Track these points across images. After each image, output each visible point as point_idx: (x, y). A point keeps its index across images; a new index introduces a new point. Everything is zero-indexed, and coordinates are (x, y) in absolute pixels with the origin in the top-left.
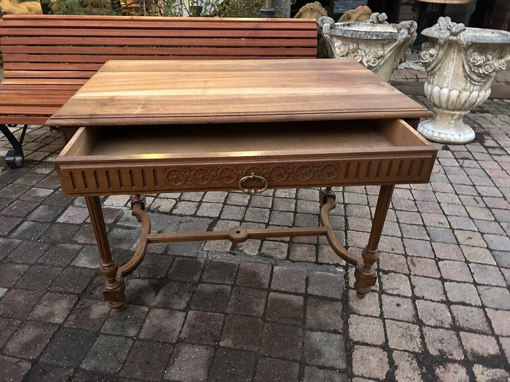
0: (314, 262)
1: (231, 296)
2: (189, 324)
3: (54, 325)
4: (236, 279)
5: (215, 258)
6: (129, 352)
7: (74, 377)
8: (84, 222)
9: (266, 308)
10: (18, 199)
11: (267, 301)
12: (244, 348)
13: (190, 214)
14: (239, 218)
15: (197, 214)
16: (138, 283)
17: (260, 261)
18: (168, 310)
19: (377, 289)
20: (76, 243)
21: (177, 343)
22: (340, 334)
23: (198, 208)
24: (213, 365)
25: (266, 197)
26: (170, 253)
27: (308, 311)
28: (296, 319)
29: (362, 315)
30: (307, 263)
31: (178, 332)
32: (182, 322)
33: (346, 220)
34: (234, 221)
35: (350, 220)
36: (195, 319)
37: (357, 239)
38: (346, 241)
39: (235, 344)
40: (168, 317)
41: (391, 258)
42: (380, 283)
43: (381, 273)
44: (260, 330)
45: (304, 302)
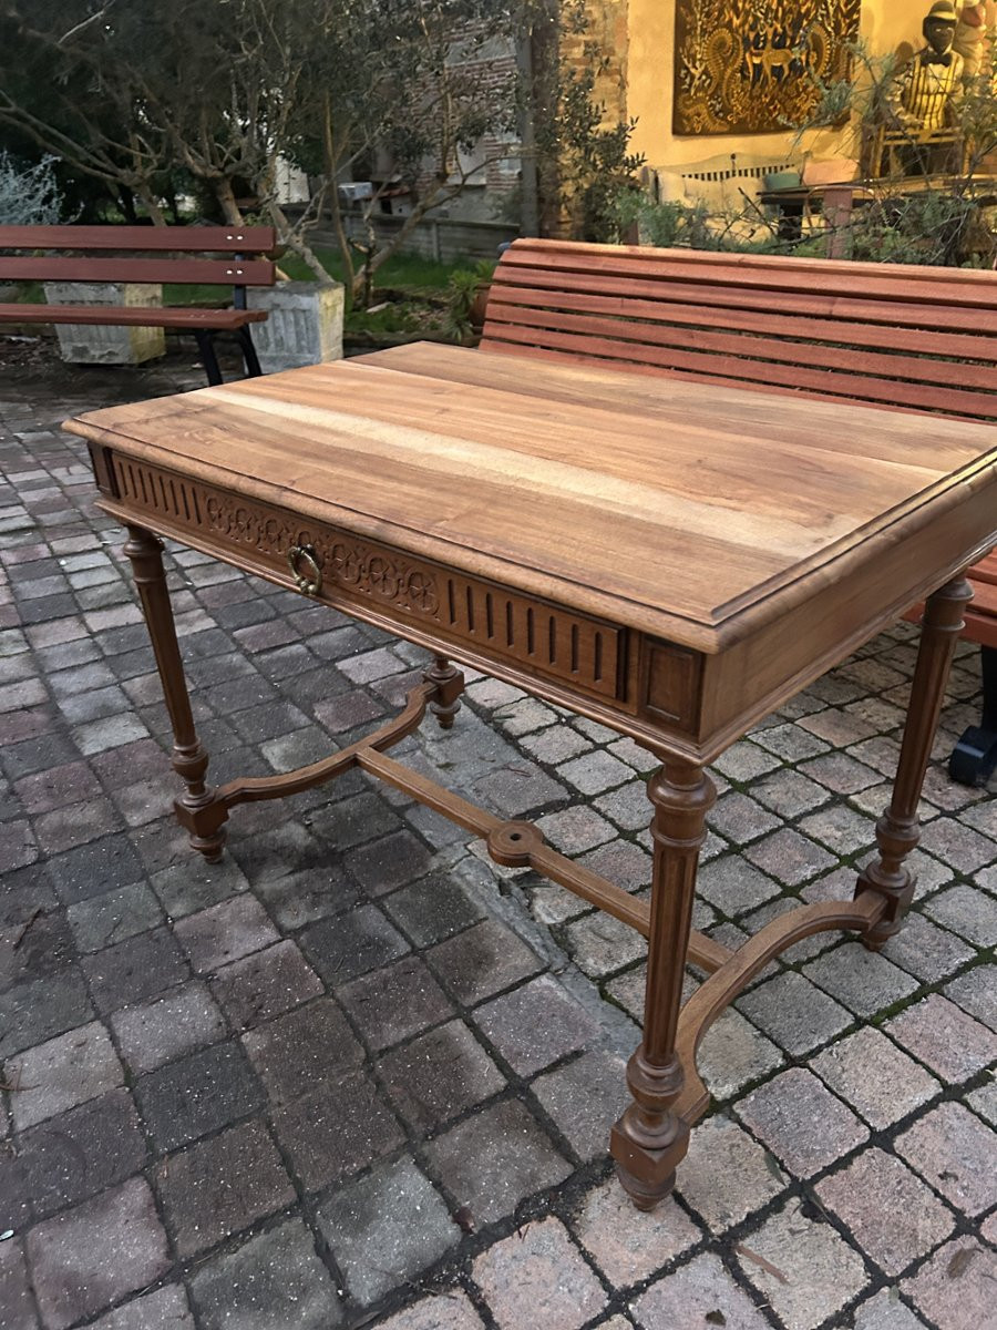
1: (386, 966)
2: (256, 962)
3: (123, 821)
4: (440, 941)
5: (462, 876)
6: (136, 935)
7: (46, 916)
8: (366, 686)
9: (407, 1041)
11: (429, 1029)
12: (264, 1078)
13: (545, 760)
14: (630, 825)
15: (557, 769)
16: (295, 834)
17: (532, 941)
18: (265, 914)
19: (715, 1226)
20: (310, 713)
21: (200, 977)
22: (463, 1230)
23: (577, 756)
24: (184, 1059)
25: (766, 814)
26: (409, 815)
27: (476, 1120)
28: (427, 1113)
29: (579, 1245)
30: (630, 1022)
31: (225, 961)
32: (253, 948)
33: (915, 998)
34: (608, 825)
35: (927, 1006)
36: (276, 962)
37: (865, 1066)
38: (820, 1049)
39: (261, 1057)
40: (248, 925)
41: (900, 1192)
42: (755, 1221)
43: (795, 1201)
44: (334, 1072)
45: (495, 1095)
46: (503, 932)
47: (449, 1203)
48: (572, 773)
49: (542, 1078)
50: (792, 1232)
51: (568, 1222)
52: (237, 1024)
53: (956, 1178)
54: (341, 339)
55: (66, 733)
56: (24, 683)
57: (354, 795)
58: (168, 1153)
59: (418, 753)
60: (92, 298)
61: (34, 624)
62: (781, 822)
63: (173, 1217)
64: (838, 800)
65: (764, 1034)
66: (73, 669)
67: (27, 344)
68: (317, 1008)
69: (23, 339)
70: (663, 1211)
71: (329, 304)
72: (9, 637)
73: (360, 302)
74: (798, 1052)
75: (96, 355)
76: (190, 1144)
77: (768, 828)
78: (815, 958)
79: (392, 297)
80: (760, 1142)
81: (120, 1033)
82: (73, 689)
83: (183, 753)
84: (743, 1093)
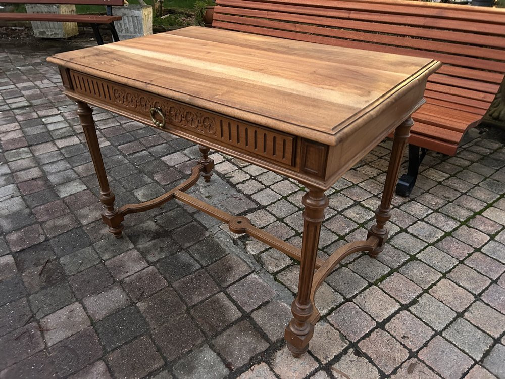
0: (293, 293)
1: (190, 274)
2: (140, 275)
3: (80, 223)
4: (212, 263)
5: (219, 238)
6: (90, 268)
7: (51, 262)
8: (174, 167)
9: (202, 302)
10: (159, 134)
11: (210, 297)
12: (147, 320)
13: (247, 193)
14: (281, 216)
15: (252, 196)
16: (151, 225)
17: (248, 261)
18: (142, 256)
19: (323, 361)
20: (152, 178)
21: (117, 282)
22: (230, 370)
23: (259, 191)
24: (115, 314)
25: (331, 210)
26: (196, 216)
27: (231, 329)
28: (212, 328)
29: (274, 372)
30: (286, 289)
31: (127, 276)
32: (138, 270)
33: (389, 274)
34: (272, 216)
35: (393, 277)
36: (148, 274)
37: (373, 300)
38: (357, 295)
39: (145, 311)
40: (135, 261)
41: (388, 344)
42: (337, 358)
43: (351, 350)
44: (175, 315)
45: (238, 319)
46: (236, 258)
47: (224, 361)
48: (258, 197)
49: (255, 312)
50: (351, 361)
51: (269, 364)
52: (134, 300)
53: (408, 338)
54: (152, 29)
55: (52, 189)
56: (32, 169)
57: (173, 209)
58: (111, 350)
59: (197, 192)
60: (46, 11)
61: (33, 145)
62: (336, 213)
63: (116, 375)
64: (357, 203)
65: (336, 291)
66: (52, 163)
67: (19, 30)
68: (166, 291)
69: (17, 28)
70: (304, 357)
71: (146, 14)
72: (24, 151)
73: (158, 14)
74: (349, 296)
75: (49, 34)
76: (120, 347)
77: (332, 215)
78: (352, 262)
79: (171, 12)
80: (337, 330)
81: (87, 306)
82: (53, 171)
83: (104, 195)
84: (330, 313)
